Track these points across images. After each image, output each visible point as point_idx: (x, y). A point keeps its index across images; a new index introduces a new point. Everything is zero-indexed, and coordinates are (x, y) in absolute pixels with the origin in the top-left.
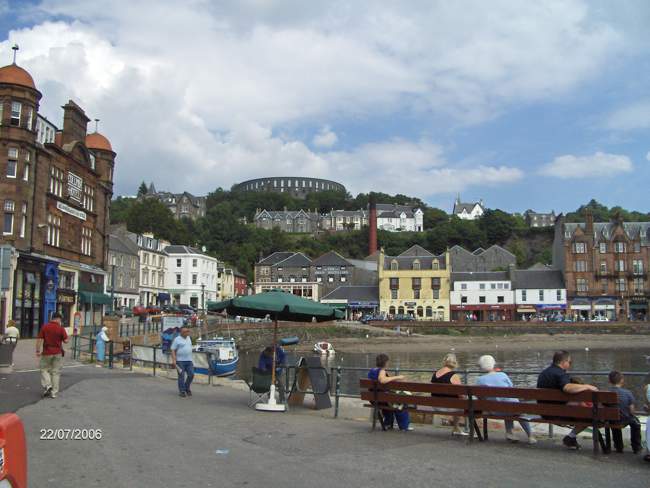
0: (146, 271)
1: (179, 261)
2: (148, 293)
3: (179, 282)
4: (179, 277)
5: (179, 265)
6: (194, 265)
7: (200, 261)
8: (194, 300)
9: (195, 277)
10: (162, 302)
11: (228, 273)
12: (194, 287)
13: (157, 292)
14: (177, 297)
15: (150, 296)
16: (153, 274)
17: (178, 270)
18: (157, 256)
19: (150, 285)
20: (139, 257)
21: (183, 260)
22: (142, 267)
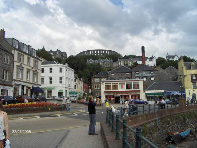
0: (20, 68)
1: (51, 69)
2: (23, 86)
3: (51, 82)
4: (51, 79)
5: (51, 72)
6: (61, 71)
7: (64, 69)
8: (60, 94)
9: (61, 79)
10: (37, 93)
11: (80, 80)
12: (60, 85)
13: (31, 86)
14: (50, 92)
15: (25, 88)
16: (28, 72)
17: (51, 74)
18: (32, 59)
19: (25, 80)
20: (13, 56)
21: (53, 68)
22: (16, 64)
